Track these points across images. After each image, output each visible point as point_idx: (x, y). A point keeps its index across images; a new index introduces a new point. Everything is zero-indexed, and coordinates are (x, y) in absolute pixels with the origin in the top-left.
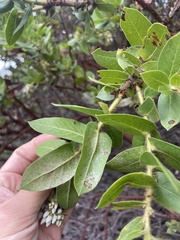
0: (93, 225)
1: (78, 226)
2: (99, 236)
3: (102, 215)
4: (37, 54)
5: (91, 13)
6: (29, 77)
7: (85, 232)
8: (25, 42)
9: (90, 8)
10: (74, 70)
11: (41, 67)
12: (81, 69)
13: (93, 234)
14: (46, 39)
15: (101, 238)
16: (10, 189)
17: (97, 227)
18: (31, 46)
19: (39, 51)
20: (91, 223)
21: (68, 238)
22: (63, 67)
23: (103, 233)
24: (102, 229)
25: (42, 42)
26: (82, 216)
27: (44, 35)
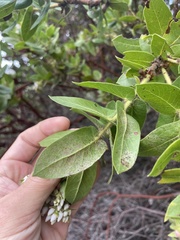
0: (96, 225)
1: (80, 225)
2: (102, 234)
3: (105, 214)
4: (46, 54)
5: (104, 11)
6: (39, 75)
7: (88, 231)
8: (34, 42)
9: (103, 6)
10: (82, 69)
11: (50, 66)
12: (88, 68)
13: (96, 233)
14: (55, 40)
15: (103, 237)
16: (13, 180)
17: (100, 226)
18: (40, 47)
19: (47, 52)
20: (94, 222)
21: (71, 236)
22: (71, 65)
23: (106, 232)
24: (105, 228)
25: (50, 43)
26: (85, 215)
27: (53, 36)
